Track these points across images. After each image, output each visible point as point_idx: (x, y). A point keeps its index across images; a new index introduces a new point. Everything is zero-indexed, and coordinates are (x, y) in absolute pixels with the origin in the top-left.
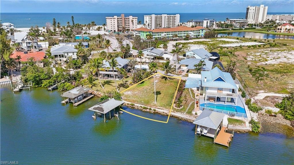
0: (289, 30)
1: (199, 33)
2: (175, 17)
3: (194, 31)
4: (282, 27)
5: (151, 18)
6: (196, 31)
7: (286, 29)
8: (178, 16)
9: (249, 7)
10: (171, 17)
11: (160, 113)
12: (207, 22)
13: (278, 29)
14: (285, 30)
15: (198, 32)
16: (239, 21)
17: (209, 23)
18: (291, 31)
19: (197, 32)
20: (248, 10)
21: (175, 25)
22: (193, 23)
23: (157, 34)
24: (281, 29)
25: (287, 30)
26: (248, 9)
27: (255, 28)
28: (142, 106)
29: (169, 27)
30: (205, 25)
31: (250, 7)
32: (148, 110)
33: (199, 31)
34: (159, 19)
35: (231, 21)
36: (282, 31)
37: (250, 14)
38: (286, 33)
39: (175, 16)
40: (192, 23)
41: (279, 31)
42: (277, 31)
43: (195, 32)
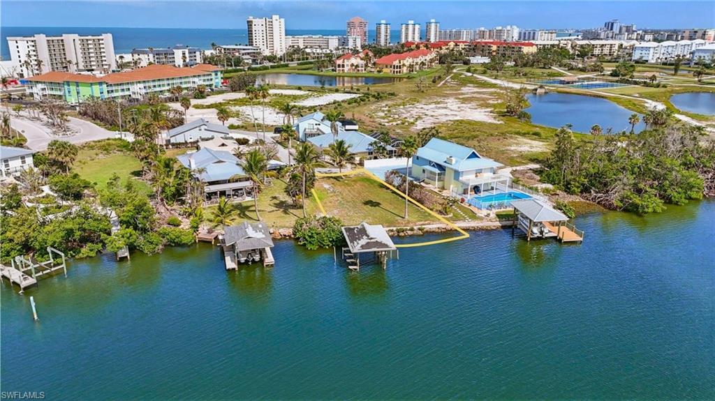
0: (357, 66)
1: (211, 79)
2: (101, 42)
3: (199, 76)
4: (344, 62)
5: (33, 44)
6: (204, 75)
7: (352, 65)
8: (108, 39)
9: (251, 18)
10: (89, 42)
11: (433, 232)
12: (184, 54)
13: (339, 66)
14: (350, 67)
15: (209, 77)
16: (244, 49)
17: (187, 55)
18: (360, 69)
19: (206, 78)
20: (251, 25)
21: (104, 63)
22: (151, 56)
23: (120, 88)
24: (343, 66)
25: (354, 67)
26: (250, 23)
27: (287, 66)
28: (391, 228)
29: (89, 68)
30: (179, 61)
31: (254, 20)
32: (410, 233)
33: (211, 75)
34: (56, 48)
35: (225, 49)
36: (346, 69)
37: (257, 35)
38: (354, 73)
39: (99, 40)
40: (146, 56)
41: (341, 69)
42: (338, 69)
43: (202, 78)
